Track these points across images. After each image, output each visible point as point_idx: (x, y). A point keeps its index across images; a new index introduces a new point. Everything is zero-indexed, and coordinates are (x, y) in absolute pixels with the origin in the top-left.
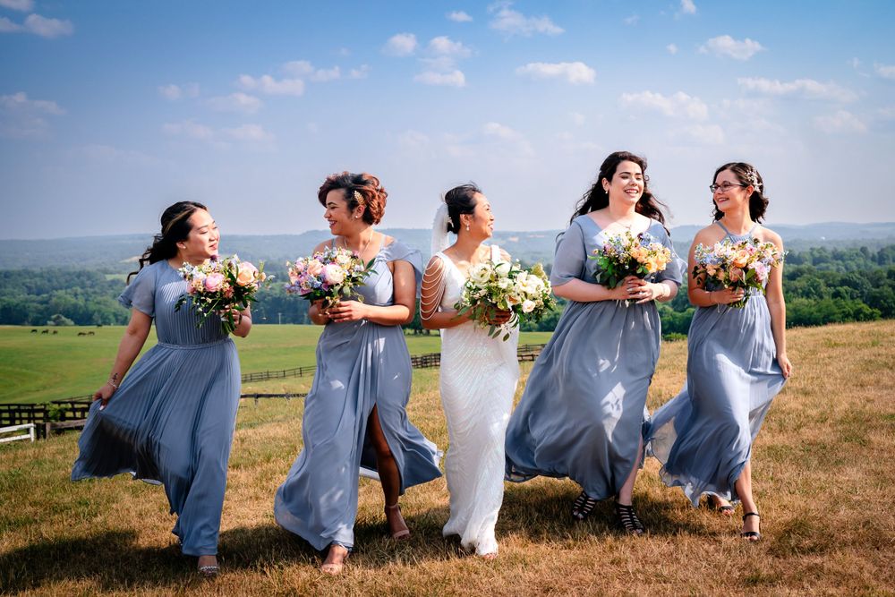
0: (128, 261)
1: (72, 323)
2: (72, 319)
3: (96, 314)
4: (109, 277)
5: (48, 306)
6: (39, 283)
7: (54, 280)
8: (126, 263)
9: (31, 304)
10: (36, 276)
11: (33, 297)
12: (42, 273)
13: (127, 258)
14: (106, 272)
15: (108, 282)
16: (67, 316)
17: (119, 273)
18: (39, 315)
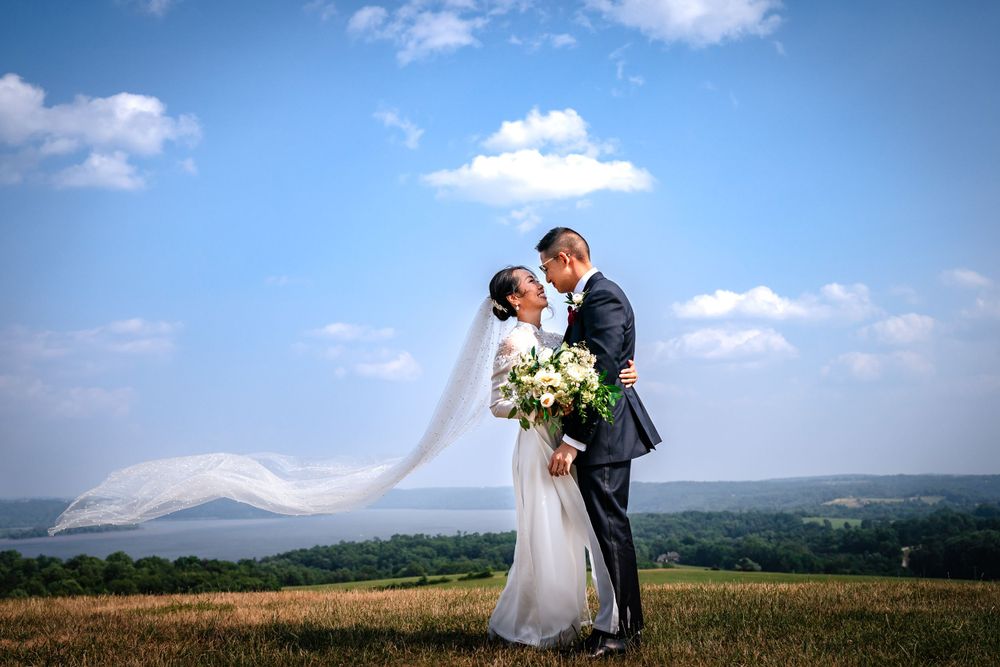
0: (830, 503)
1: (760, 568)
2: (760, 564)
3: (784, 559)
4: (806, 521)
5: (740, 549)
6: (738, 525)
7: (752, 522)
8: (827, 506)
9: (724, 547)
10: (734, 518)
11: (729, 539)
12: (741, 515)
13: (830, 500)
14: (804, 515)
15: (804, 526)
16: (755, 561)
17: (818, 516)
18: (731, 559)
